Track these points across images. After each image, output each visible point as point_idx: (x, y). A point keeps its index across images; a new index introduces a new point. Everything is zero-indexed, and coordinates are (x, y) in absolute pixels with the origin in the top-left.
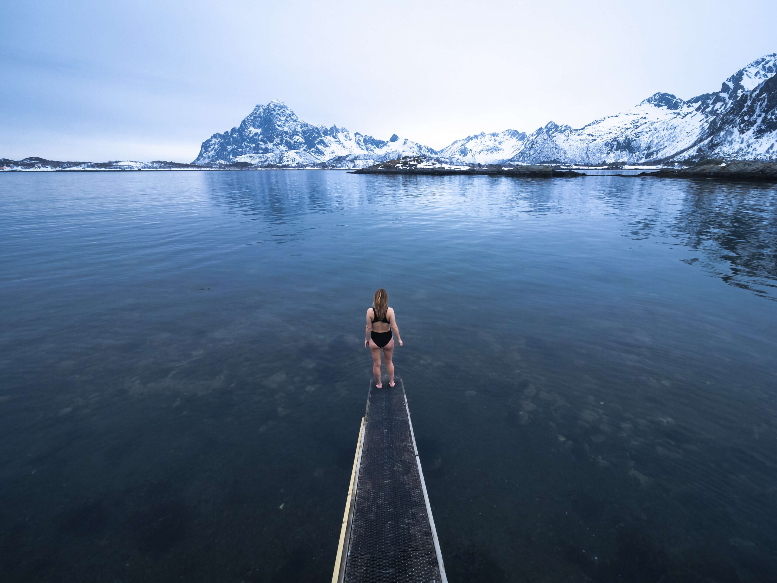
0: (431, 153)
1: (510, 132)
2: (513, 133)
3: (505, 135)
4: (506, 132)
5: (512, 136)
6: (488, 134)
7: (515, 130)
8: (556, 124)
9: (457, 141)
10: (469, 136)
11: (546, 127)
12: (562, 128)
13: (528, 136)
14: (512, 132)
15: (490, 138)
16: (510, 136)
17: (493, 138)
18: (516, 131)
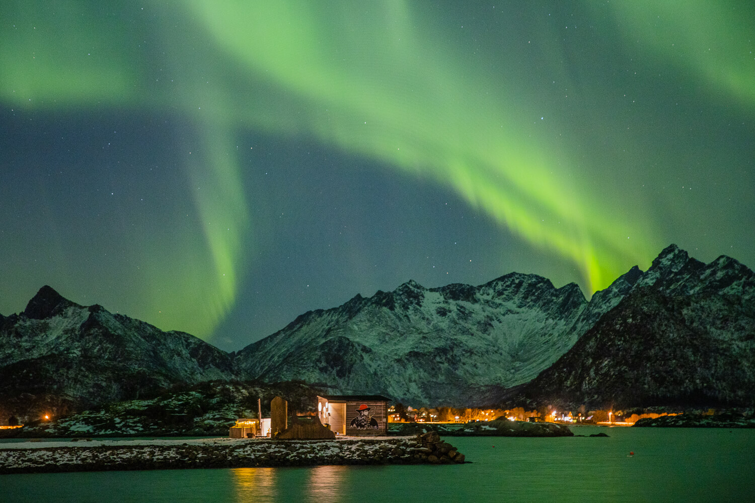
0: (203, 363)
1: (517, 281)
2: (530, 285)
3: (500, 293)
4: (500, 283)
5: (525, 298)
6: (431, 290)
7: (537, 277)
8: (690, 256)
9: (309, 313)
10: (359, 296)
11: (656, 264)
12: (714, 273)
13: (589, 299)
14: (525, 285)
15: (442, 305)
16: (517, 299)
17: (453, 305)
18: (541, 279)
